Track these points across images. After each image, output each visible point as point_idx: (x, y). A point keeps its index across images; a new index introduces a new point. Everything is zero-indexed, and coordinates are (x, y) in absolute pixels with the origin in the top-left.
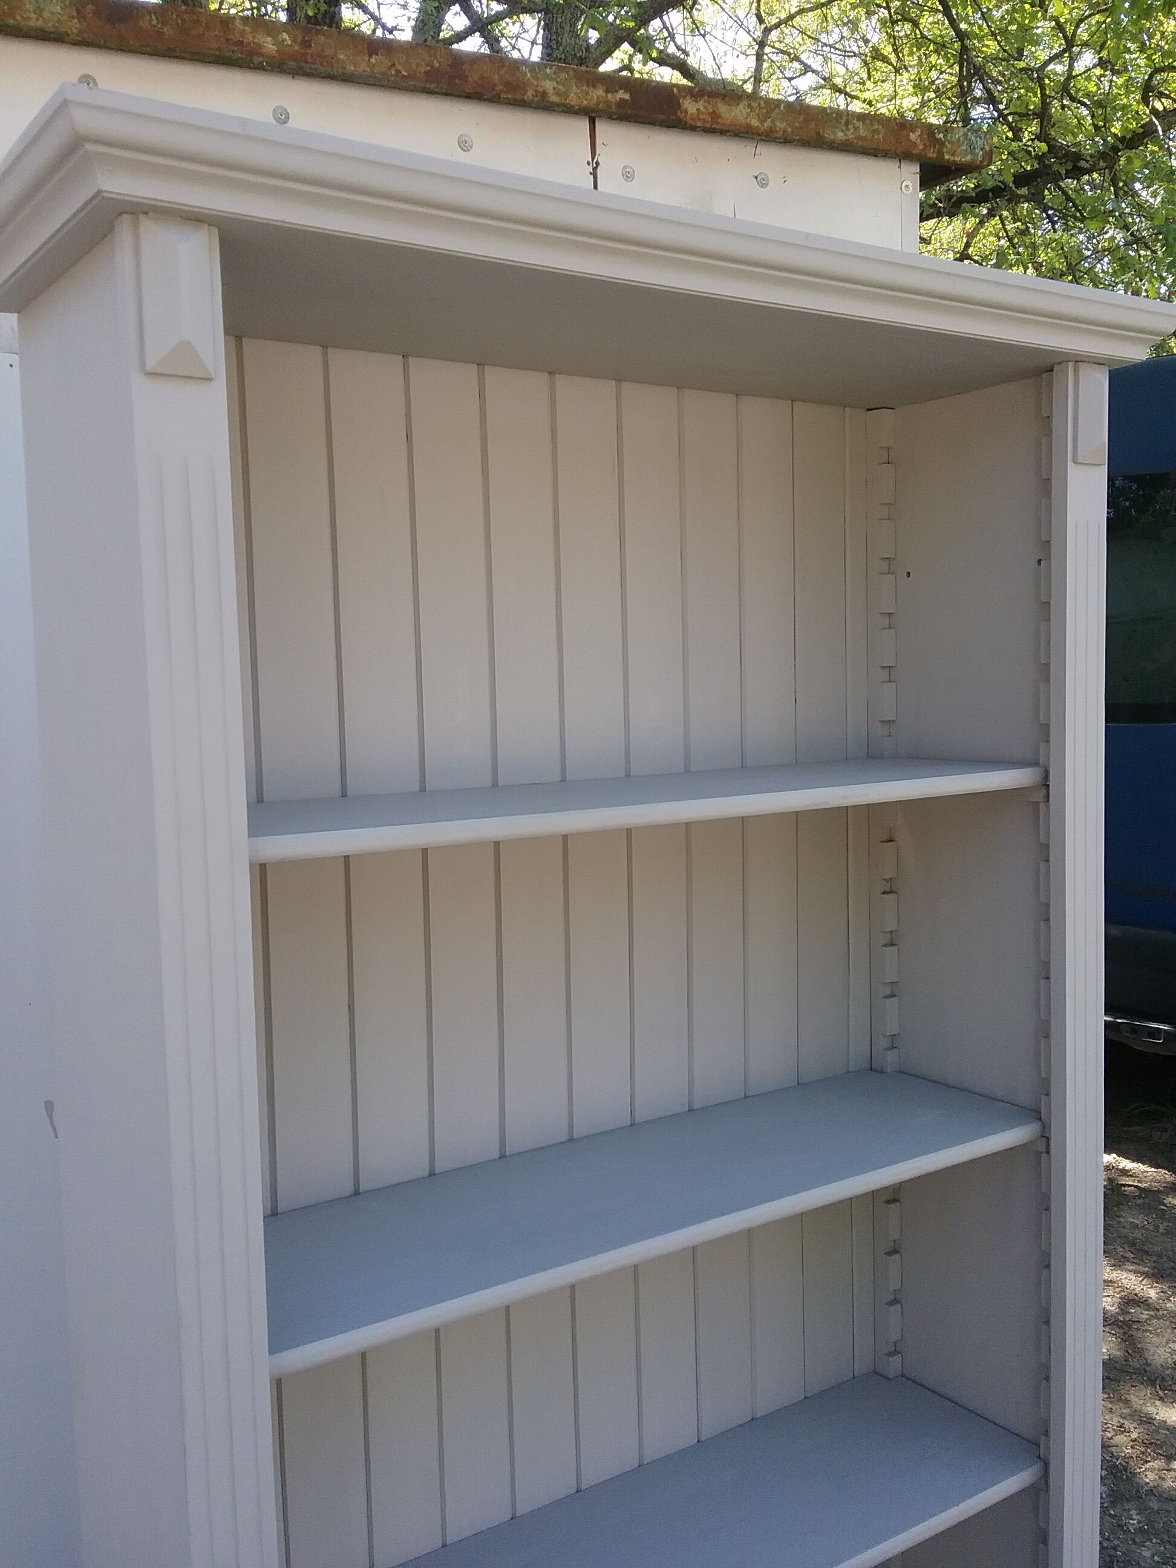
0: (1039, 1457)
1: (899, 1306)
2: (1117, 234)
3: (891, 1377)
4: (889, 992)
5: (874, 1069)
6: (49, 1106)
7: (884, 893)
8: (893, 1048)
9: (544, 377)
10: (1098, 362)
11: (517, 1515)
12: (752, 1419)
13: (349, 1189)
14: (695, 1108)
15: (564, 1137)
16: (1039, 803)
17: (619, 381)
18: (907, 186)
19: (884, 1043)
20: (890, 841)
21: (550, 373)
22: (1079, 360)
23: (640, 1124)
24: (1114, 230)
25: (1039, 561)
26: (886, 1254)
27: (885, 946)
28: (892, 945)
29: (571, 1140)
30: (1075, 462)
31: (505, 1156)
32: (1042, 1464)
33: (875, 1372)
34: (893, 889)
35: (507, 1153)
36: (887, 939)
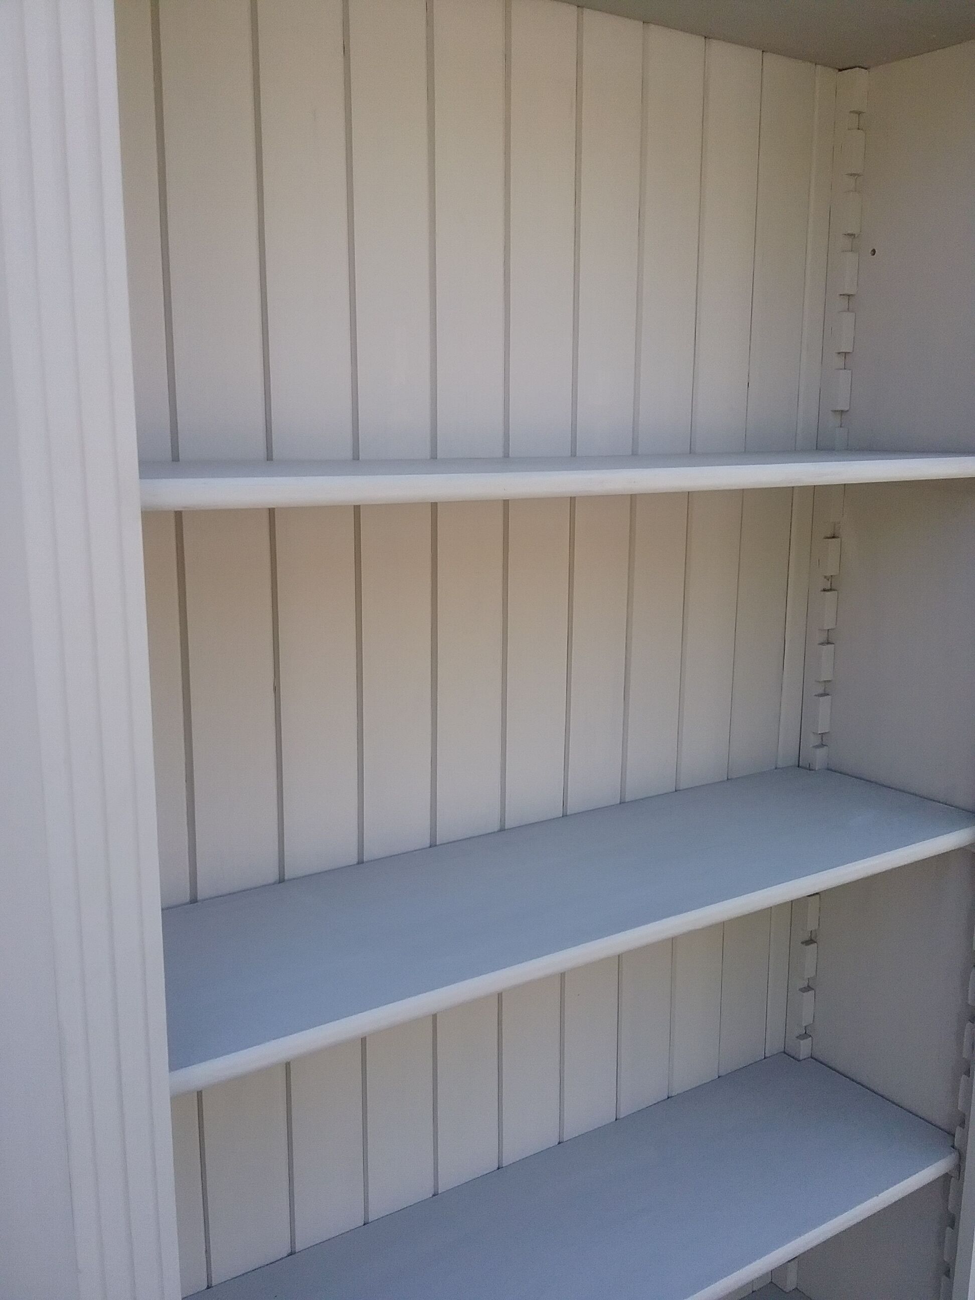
0: (953, 1147)
1: (813, 991)
3: (801, 1058)
4: (821, 691)
5: (802, 766)
7: (824, 590)
8: (822, 745)
11: (439, 1192)
12: (669, 1097)
13: (273, 876)
14: (627, 800)
15: (496, 828)
17: (580, 6)
19: (814, 740)
20: (833, 537)
23: (571, 815)
26: (802, 943)
27: (822, 644)
28: (828, 643)
29: (502, 830)
31: (436, 846)
32: (957, 1153)
33: (784, 1052)
34: (833, 588)
35: (438, 841)
36: (823, 637)
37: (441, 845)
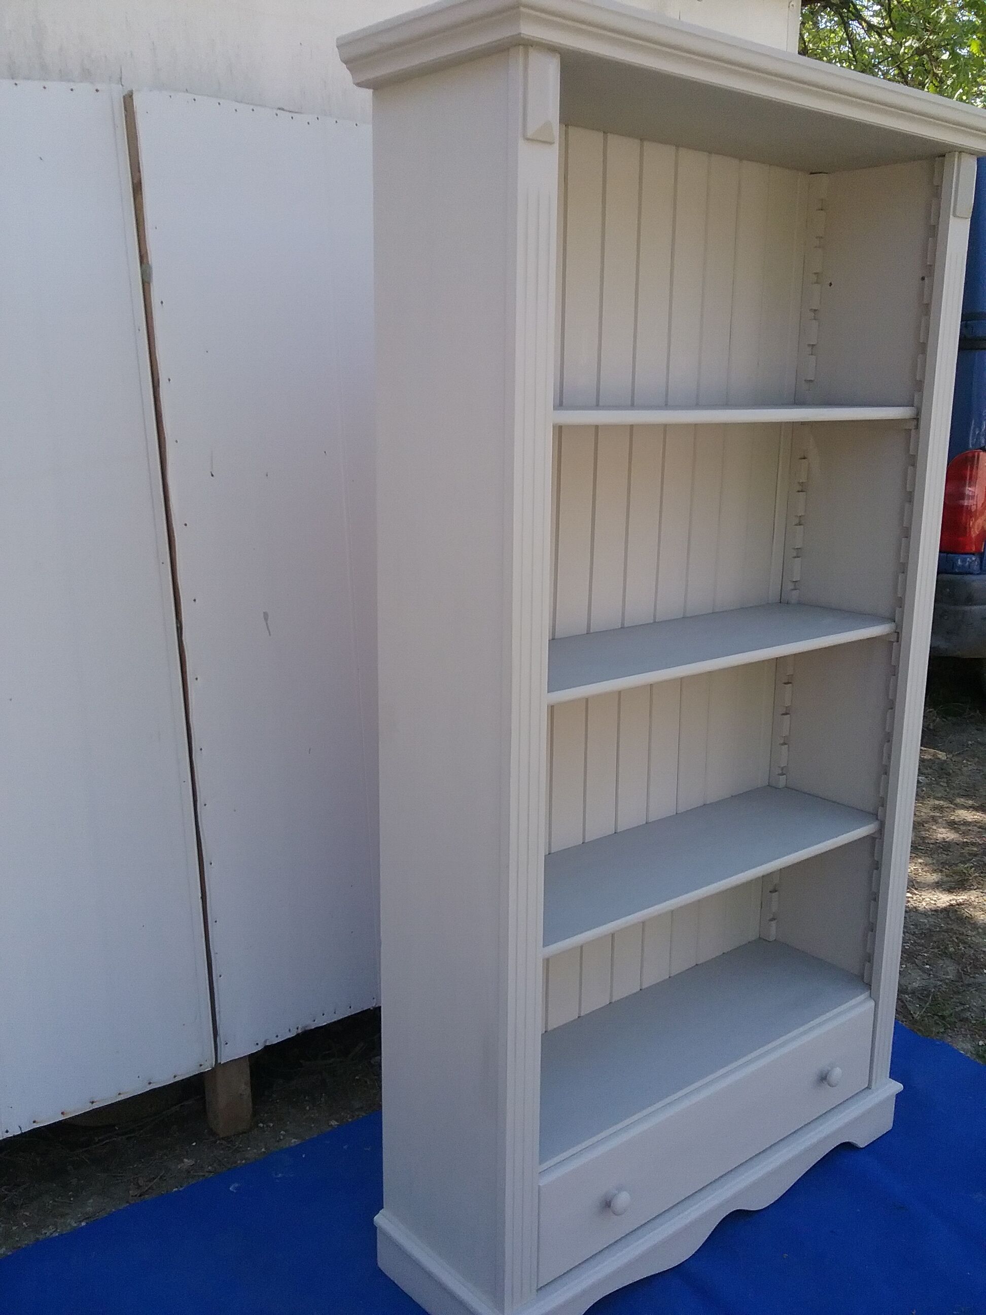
0: (877, 820)
1: (787, 746)
2: (914, 44)
3: (780, 787)
4: (797, 554)
6: (266, 616)
7: (798, 491)
8: (794, 589)
9: (637, 141)
10: (971, 153)
12: (704, 805)
16: (911, 430)
17: (677, 146)
18: (793, 5)
19: (791, 586)
20: (804, 458)
21: (641, 140)
22: (961, 151)
23: (658, 622)
24: (912, 41)
25: (923, 279)
26: (782, 714)
27: (796, 525)
28: (802, 524)
30: (955, 215)
34: (803, 490)
35: (591, 630)
36: (797, 521)
37: (594, 633)
